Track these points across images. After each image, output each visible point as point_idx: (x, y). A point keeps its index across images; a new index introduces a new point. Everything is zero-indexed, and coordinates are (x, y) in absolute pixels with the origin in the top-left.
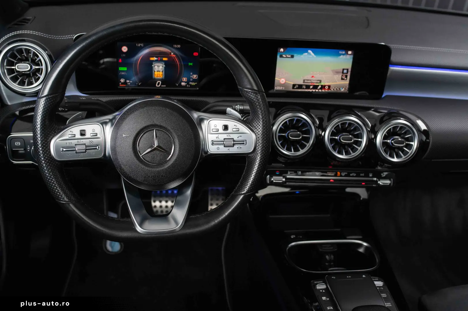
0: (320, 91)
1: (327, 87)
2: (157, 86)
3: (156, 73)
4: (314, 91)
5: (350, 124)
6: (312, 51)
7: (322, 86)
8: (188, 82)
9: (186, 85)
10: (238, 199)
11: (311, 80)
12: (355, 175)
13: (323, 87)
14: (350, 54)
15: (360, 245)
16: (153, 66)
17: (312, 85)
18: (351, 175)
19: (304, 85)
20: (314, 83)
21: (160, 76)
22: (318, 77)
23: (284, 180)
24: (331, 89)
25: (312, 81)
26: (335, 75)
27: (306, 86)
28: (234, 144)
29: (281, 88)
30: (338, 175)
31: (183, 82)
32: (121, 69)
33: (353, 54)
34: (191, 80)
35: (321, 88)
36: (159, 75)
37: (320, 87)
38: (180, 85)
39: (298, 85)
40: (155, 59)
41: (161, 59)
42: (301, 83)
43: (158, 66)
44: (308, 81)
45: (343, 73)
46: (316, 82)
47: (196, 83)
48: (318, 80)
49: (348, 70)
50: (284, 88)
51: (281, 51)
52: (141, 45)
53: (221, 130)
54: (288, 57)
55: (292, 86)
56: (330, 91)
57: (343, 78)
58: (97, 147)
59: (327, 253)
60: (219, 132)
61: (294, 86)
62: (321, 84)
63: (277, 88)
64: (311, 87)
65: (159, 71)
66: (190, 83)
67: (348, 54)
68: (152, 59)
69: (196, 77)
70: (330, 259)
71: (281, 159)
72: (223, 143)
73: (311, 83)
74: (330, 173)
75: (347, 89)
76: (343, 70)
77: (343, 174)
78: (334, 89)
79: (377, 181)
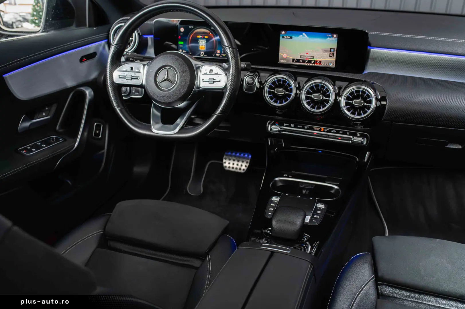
0: (313, 65)
1: (318, 62)
2: (201, 55)
3: (201, 46)
4: (309, 64)
6: (305, 34)
7: (314, 61)
8: (220, 54)
9: (219, 56)
11: (306, 56)
12: (335, 132)
13: (315, 62)
14: (335, 37)
15: (333, 188)
16: (199, 41)
18: (332, 131)
19: (301, 60)
20: (308, 58)
22: (311, 54)
23: (279, 129)
24: (321, 64)
25: (307, 57)
26: (324, 53)
27: (303, 60)
28: (214, 82)
29: (284, 61)
30: (322, 130)
31: (218, 53)
32: (180, 43)
33: (337, 36)
35: (314, 63)
36: (202, 48)
37: (313, 62)
38: (216, 56)
39: (297, 59)
40: (200, 37)
41: (204, 37)
42: (299, 58)
43: (202, 42)
44: (304, 57)
45: (330, 51)
46: (310, 57)
47: (226, 55)
48: (312, 57)
49: (334, 49)
50: (286, 61)
51: (283, 33)
52: (192, 28)
53: (208, 73)
54: (288, 38)
55: (292, 60)
56: (321, 65)
57: (331, 55)
58: (139, 78)
59: (304, 189)
61: (293, 60)
62: (314, 60)
63: (281, 61)
64: (306, 61)
65: (203, 45)
66: (222, 54)
67: (334, 37)
68: (198, 37)
70: (305, 194)
74: (316, 128)
75: (334, 64)
76: (331, 49)
77: (326, 130)
78: (324, 64)
79: (351, 138)
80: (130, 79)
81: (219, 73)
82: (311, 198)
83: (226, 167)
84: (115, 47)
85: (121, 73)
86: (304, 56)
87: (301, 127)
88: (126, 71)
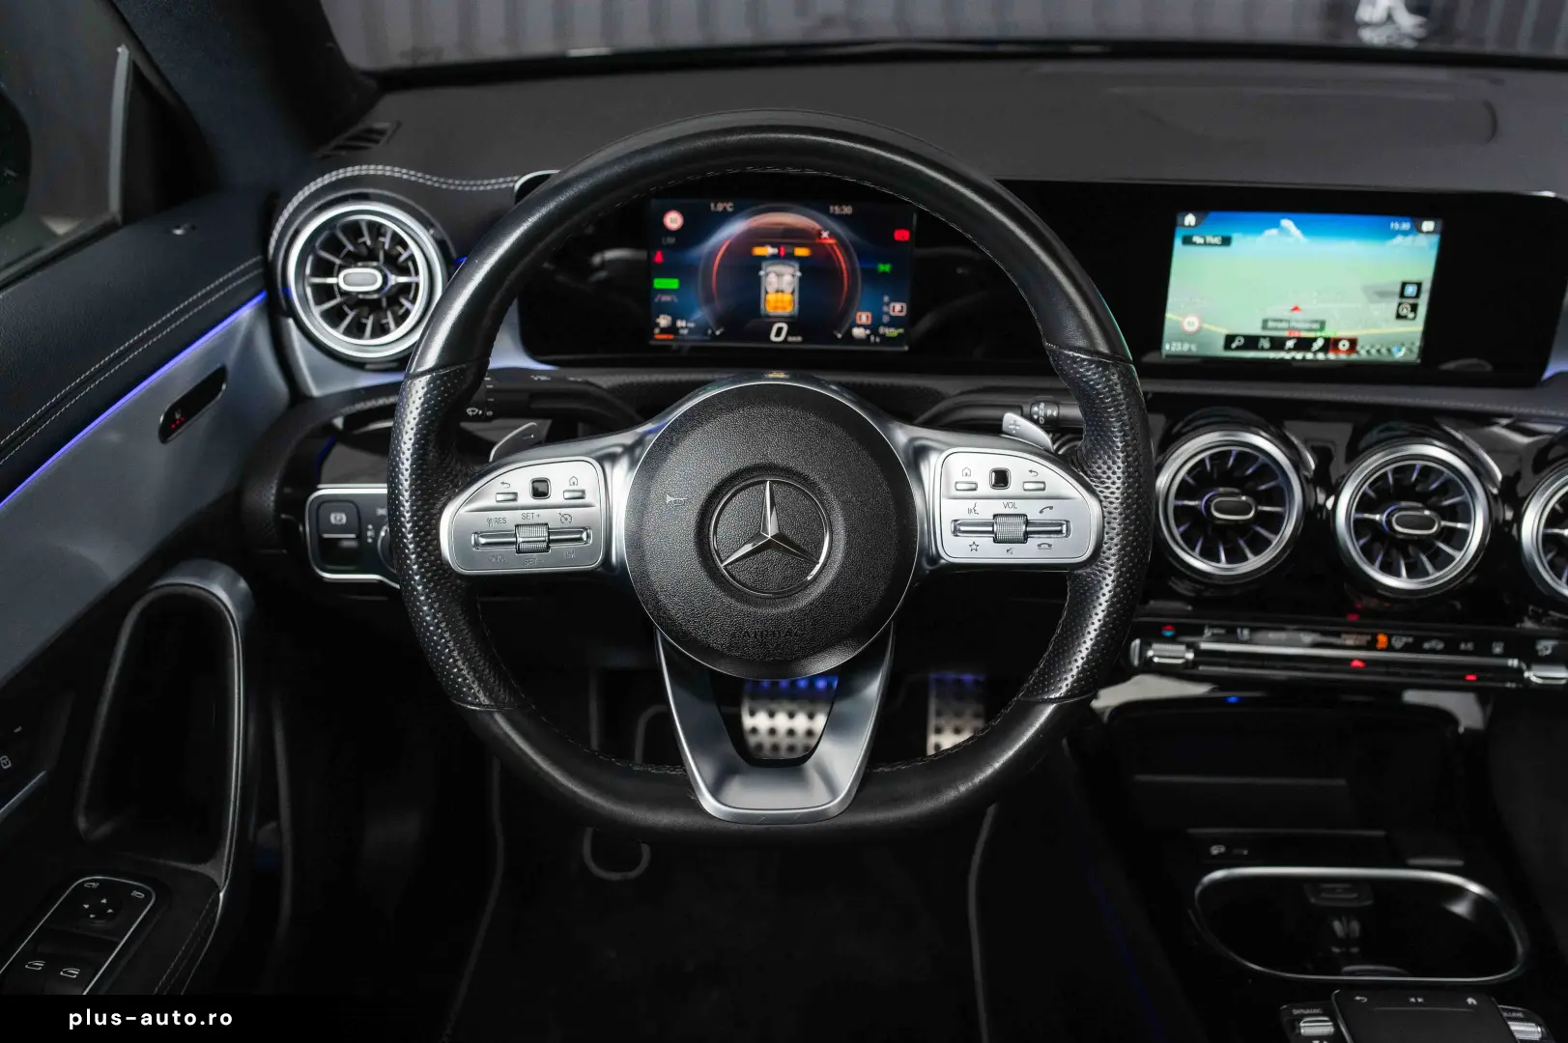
0: (1321, 356)
1: (1344, 345)
2: (773, 337)
3: (771, 297)
5: (1426, 472)
6: (1298, 224)
7: (1327, 340)
8: (873, 328)
9: (868, 336)
10: (1037, 718)
11: (1288, 321)
12: (1440, 646)
13: (1331, 344)
14: (1428, 233)
15: (1458, 892)
16: (762, 273)
17: (1293, 338)
18: (1426, 646)
19: (1264, 337)
20: (1299, 330)
21: (784, 308)
22: (1312, 309)
23: (1190, 656)
24: (1357, 352)
25: (1293, 324)
26: (1372, 302)
27: (1272, 339)
28: (1027, 534)
29: (1186, 347)
30: (1380, 646)
31: (859, 326)
32: (660, 283)
33: (1439, 228)
34: (886, 319)
35: (1325, 349)
36: (780, 305)
37: (1320, 343)
38: (849, 334)
39: (1245, 336)
40: (769, 251)
41: (789, 250)
42: (1254, 329)
43: (779, 275)
44: (1280, 325)
45: (1402, 295)
46: (1307, 326)
47: (901, 331)
48: (1316, 322)
49: (1419, 285)
50: (1194, 348)
51: (1186, 223)
52: (725, 209)
53: (985, 487)
54: (1211, 245)
55: (1221, 342)
56: (1354, 357)
57: (1404, 312)
58: (584, 536)
59: (1338, 913)
60: (979, 492)
61: (1230, 339)
62: (1324, 334)
63: (1171, 347)
64: (1290, 344)
65: (782, 292)
66: (882, 330)
67: (1422, 232)
68: (759, 251)
69: (901, 311)
71: (1181, 587)
72: (989, 528)
73: (1290, 329)
74: (1352, 636)
75: (1416, 350)
76: (1404, 285)
77: (1398, 643)
78: (1368, 352)
79: (1520, 671)
81: (1050, 487)
83: (760, 746)
84: (428, 384)
86: (1281, 321)
87: (1282, 636)
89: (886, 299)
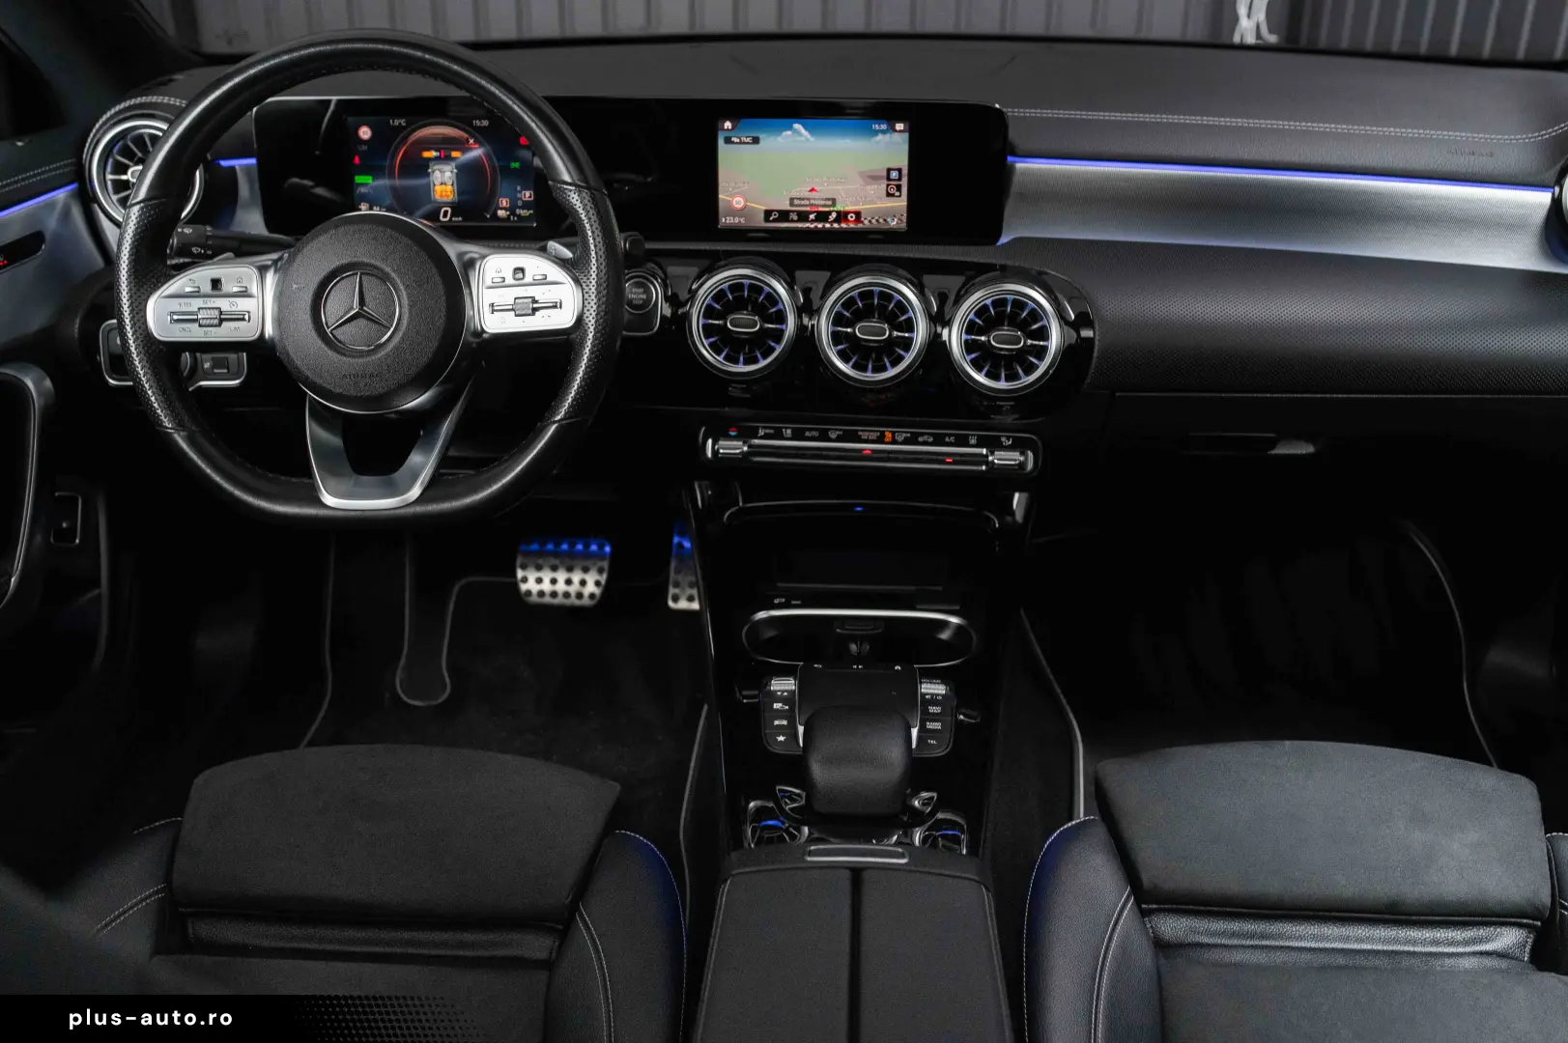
0: (836, 225)
1: (852, 217)
2: (441, 218)
3: (438, 188)
4: (820, 226)
6: (803, 125)
7: (838, 213)
8: (512, 210)
9: (509, 216)
11: (808, 199)
12: (931, 440)
13: (842, 216)
14: (900, 131)
15: (944, 624)
16: (430, 170)
17: (814, 212)
18: (920, 439)
19: (793, 212)
20: (817, 206)
21: (447, 196)
22: (825, 191)
23: (745, 449)
24: (862, 222)
25: (812, 202)
26: (868, 184)
27: (799, 213)
28: (535, 310)
29: (737, 220)
30: (887, 440)
31: (502, 209)
32: (359, 179)
33: (907, 128)
34: (520, 203)
35: (838, 220)
36: (444, 194)
37: (834, 215)
38: (495, 216)
39: (778, 211)
40: (434, 154)
41: (447, 154)
42: (786, 206)
43: (441, 171)
44: (803, 202)
45: (888, 178)
46: (823, 202)
47: (532, 212)
48: (829, 199)
49: (900, 170)
50: (742, 220)
51: (726, 127)
52: (400, 124)
53: (510, 280)
54: (744, 143)
55: (762, 215)
56: (860, 225)
57: (892, 191)
58: (247, 317)
59: (854, 639)
60: (507, 282)
61: (768, 213)
62: (835, 209)
63: (726, 221)
64: (812, 217)
65: (445, 184)
66: (518, 211)
67: (896, 131)
68: (426, 154)
69: (530, 197)
70: (859, 653)
73: (811, 205)
74: (867, 433)
75: (904, 219)
76: (889, 170)
77: (900, 438)
78: (870, 221)
79: (987, 456)
80: (216, 322)
81: (549, 279)
82: (898, 668)
83: (529, 593)
84: (142, 208)
85: (175, 305)
86: (803, 199)
87: (816, 434)
88: (196, 294)
89: (519, 188)
